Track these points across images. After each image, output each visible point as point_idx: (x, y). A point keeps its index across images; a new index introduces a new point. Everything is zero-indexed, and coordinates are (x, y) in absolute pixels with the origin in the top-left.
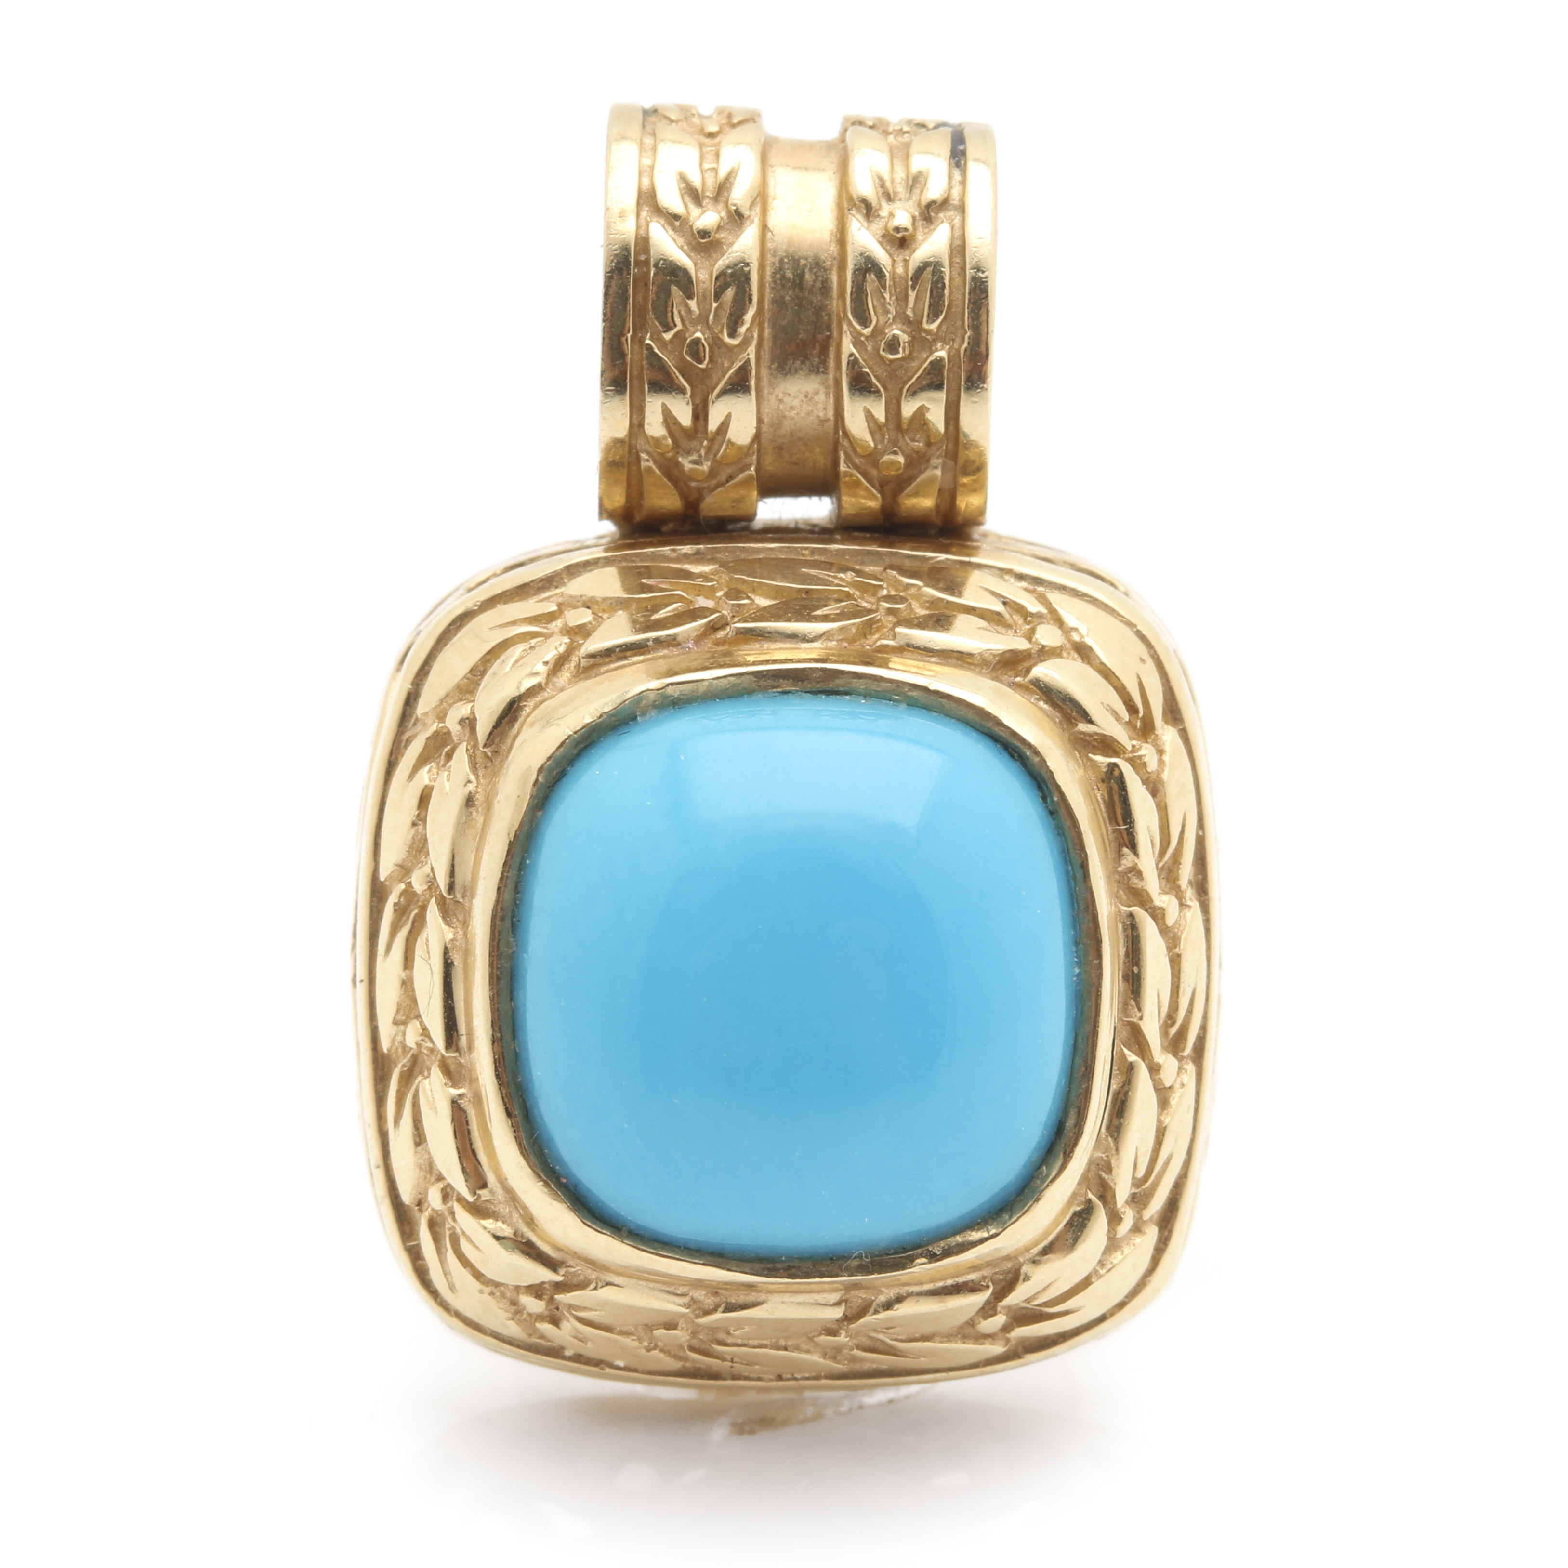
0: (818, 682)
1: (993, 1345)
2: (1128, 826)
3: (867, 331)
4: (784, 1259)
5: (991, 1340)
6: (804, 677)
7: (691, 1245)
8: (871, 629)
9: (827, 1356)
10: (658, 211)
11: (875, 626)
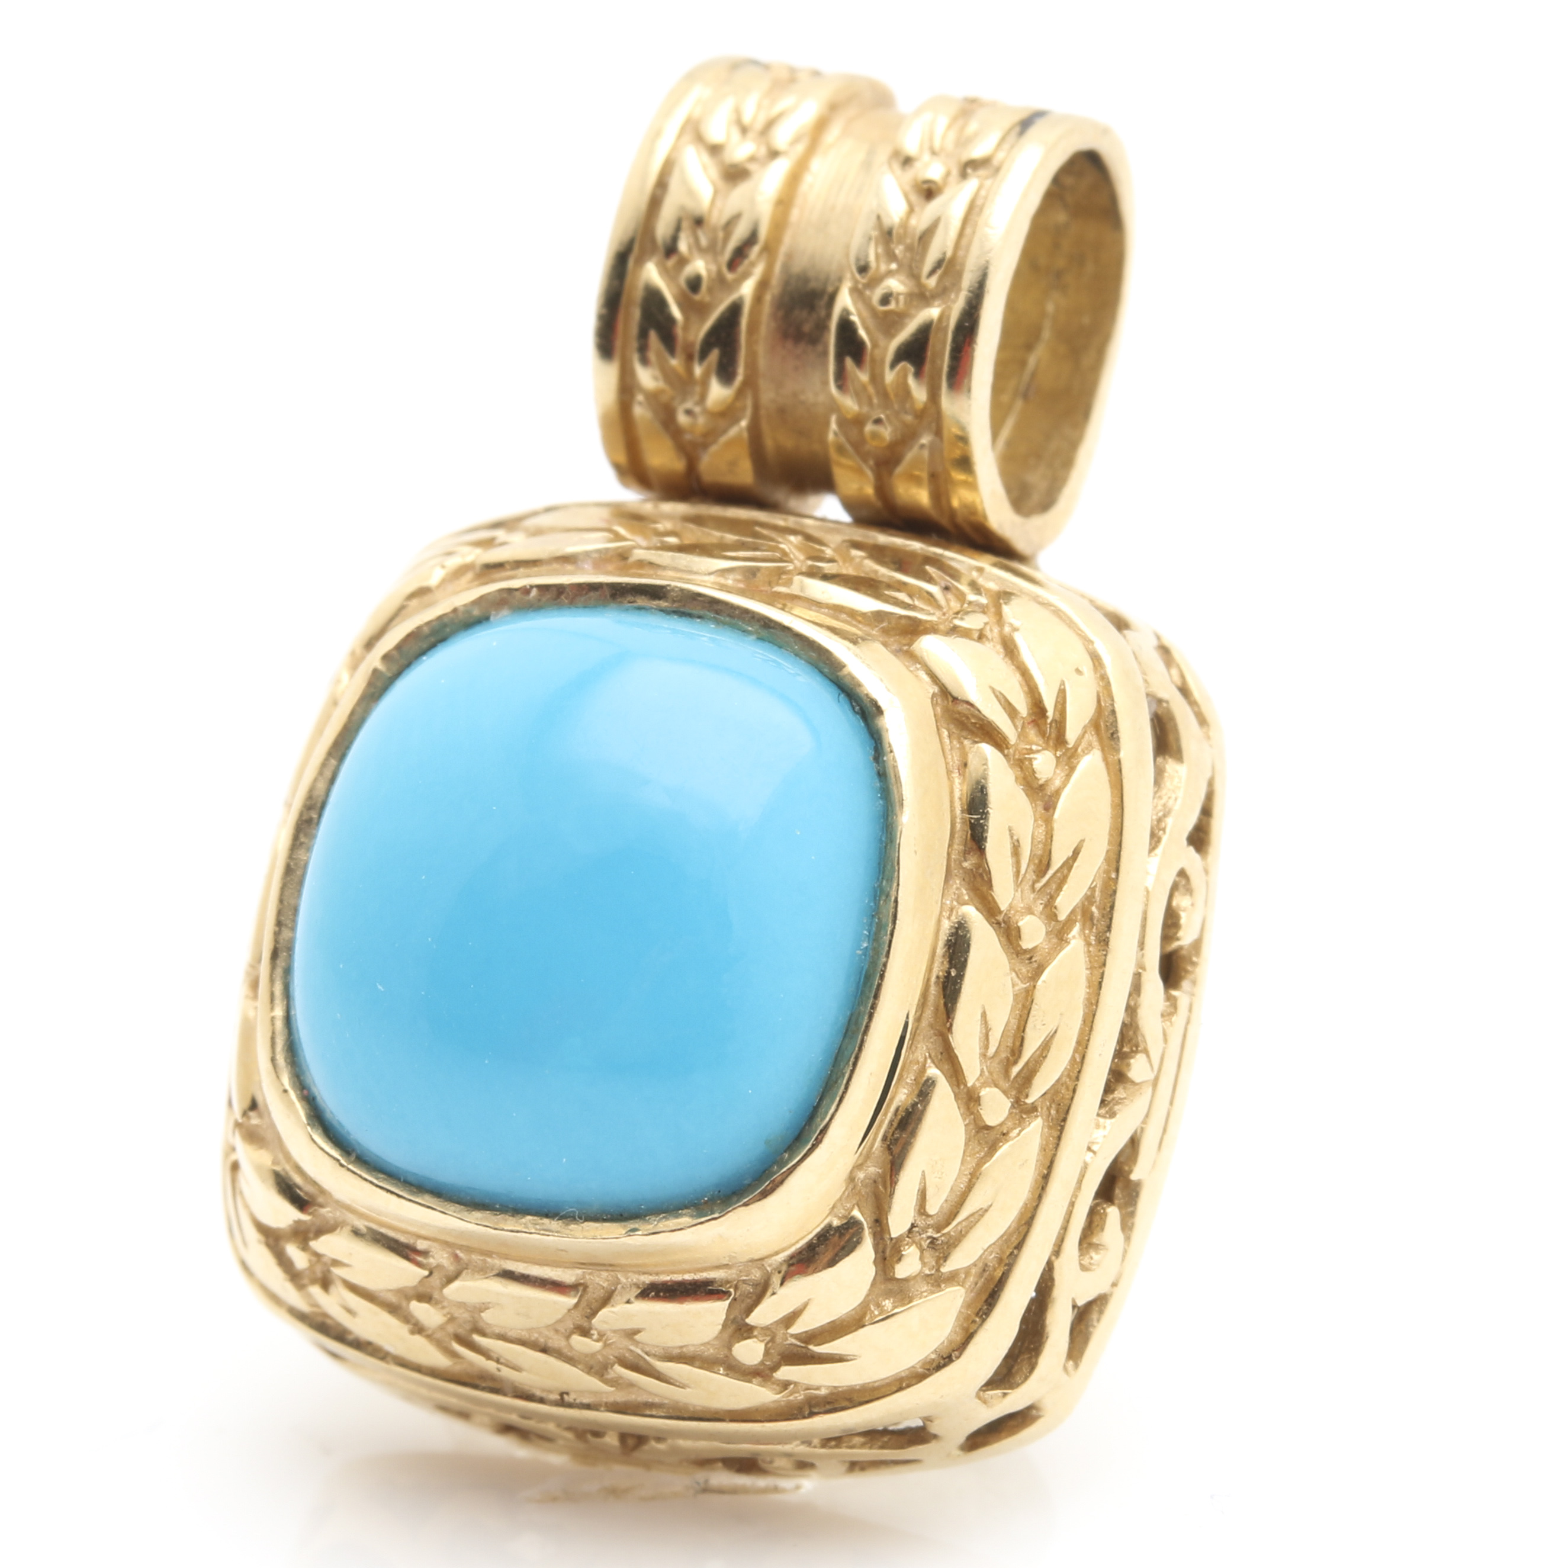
0: (674, 601)
1: (762, 1386)
2: (979, 816)
3: (864, 281)
4: (498, 1206)
5: (759, 1379)
6: (662, 595)
7: (410, 1179)
8: (780, 578)
9: (593, 1370)
10: (699, 138)
11: (784, 577)
